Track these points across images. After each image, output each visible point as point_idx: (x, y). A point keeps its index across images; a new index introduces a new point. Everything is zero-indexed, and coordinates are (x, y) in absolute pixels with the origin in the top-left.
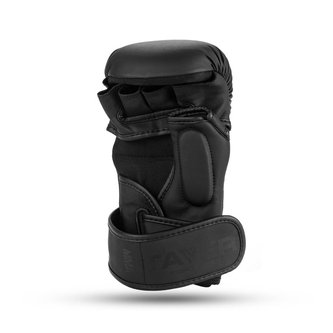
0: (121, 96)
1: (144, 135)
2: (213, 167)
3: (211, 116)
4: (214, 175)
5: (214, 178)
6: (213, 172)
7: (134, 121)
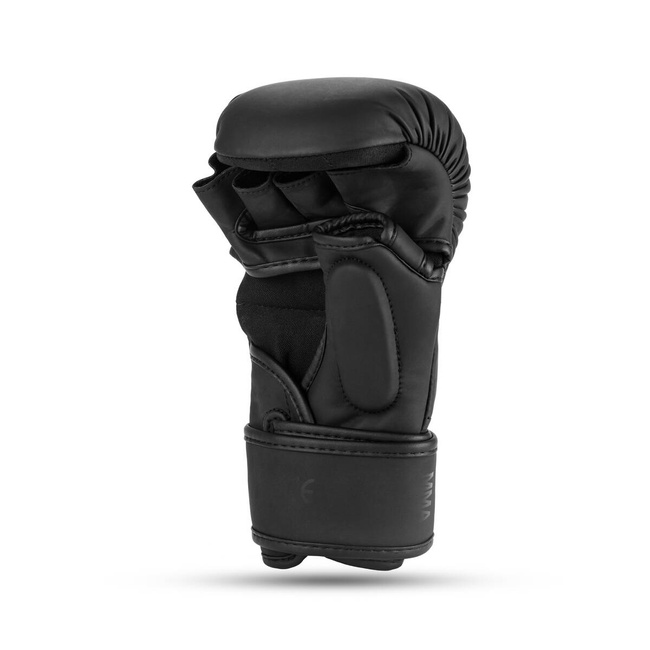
0: (239, 191)
1: (286, 266)
2: (397, 336)
3: (391, 234)
4: (398, 353)
5: (399, 359)
6: (398, 347)
7: (270, 238)
